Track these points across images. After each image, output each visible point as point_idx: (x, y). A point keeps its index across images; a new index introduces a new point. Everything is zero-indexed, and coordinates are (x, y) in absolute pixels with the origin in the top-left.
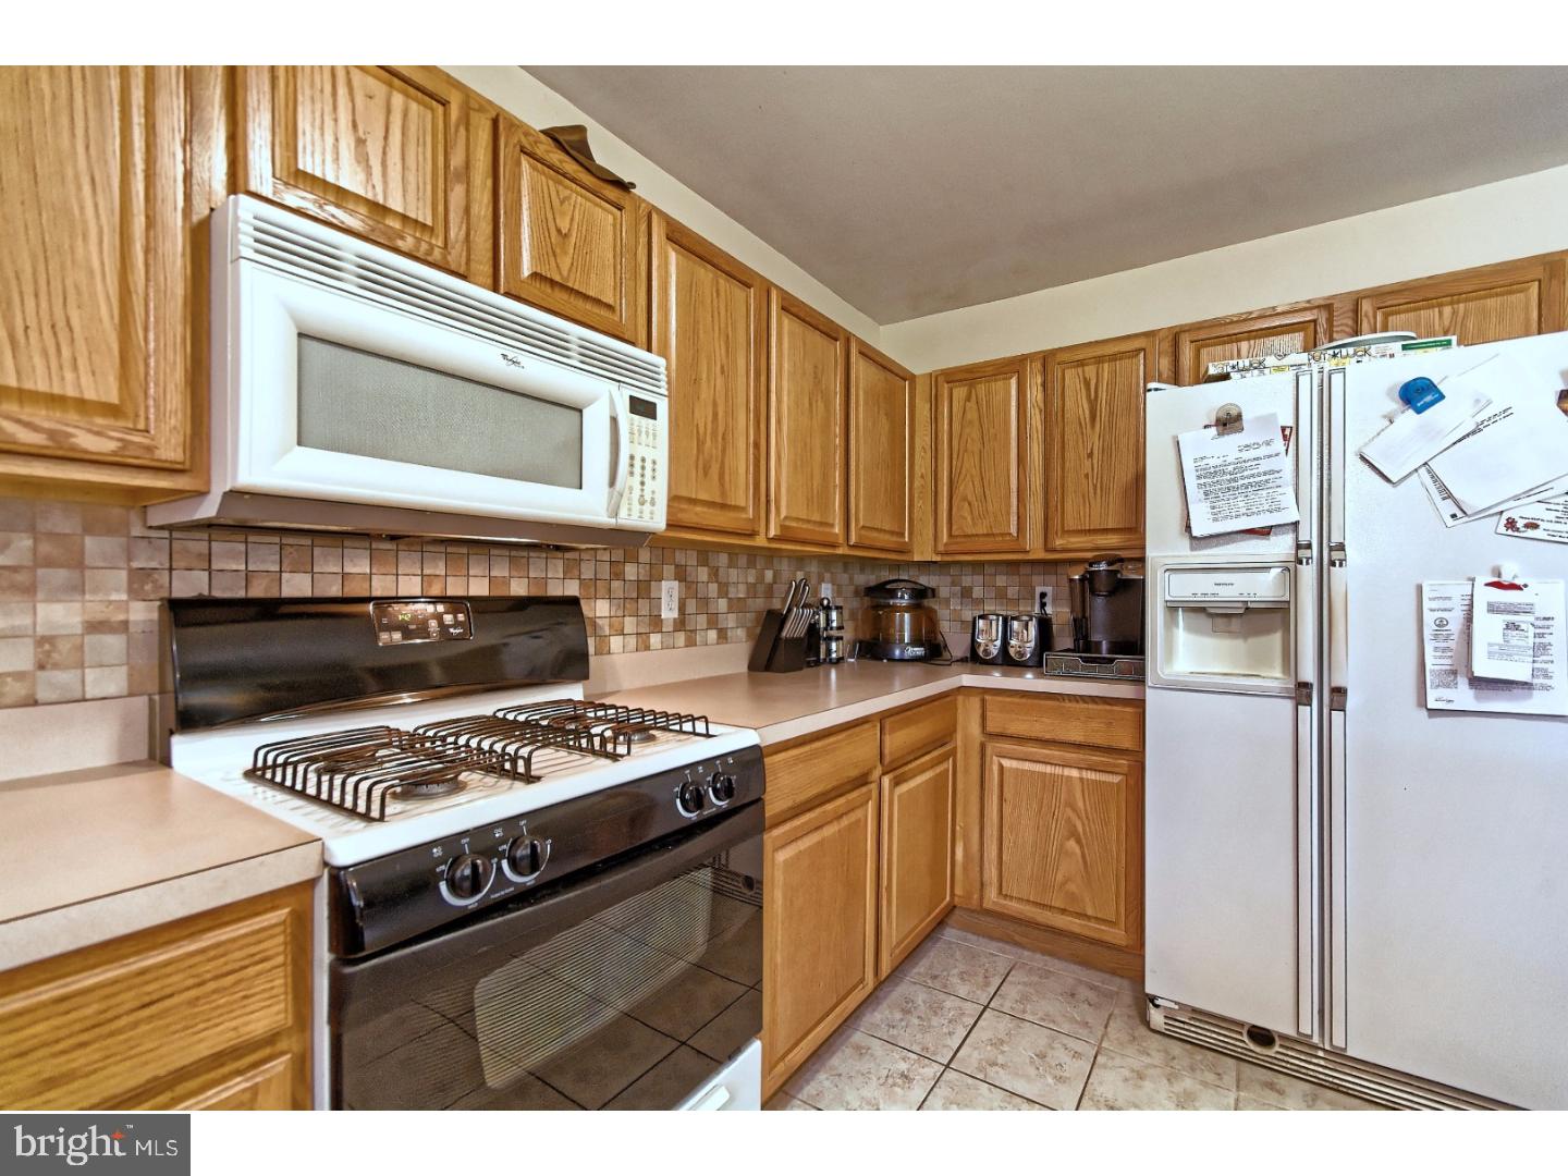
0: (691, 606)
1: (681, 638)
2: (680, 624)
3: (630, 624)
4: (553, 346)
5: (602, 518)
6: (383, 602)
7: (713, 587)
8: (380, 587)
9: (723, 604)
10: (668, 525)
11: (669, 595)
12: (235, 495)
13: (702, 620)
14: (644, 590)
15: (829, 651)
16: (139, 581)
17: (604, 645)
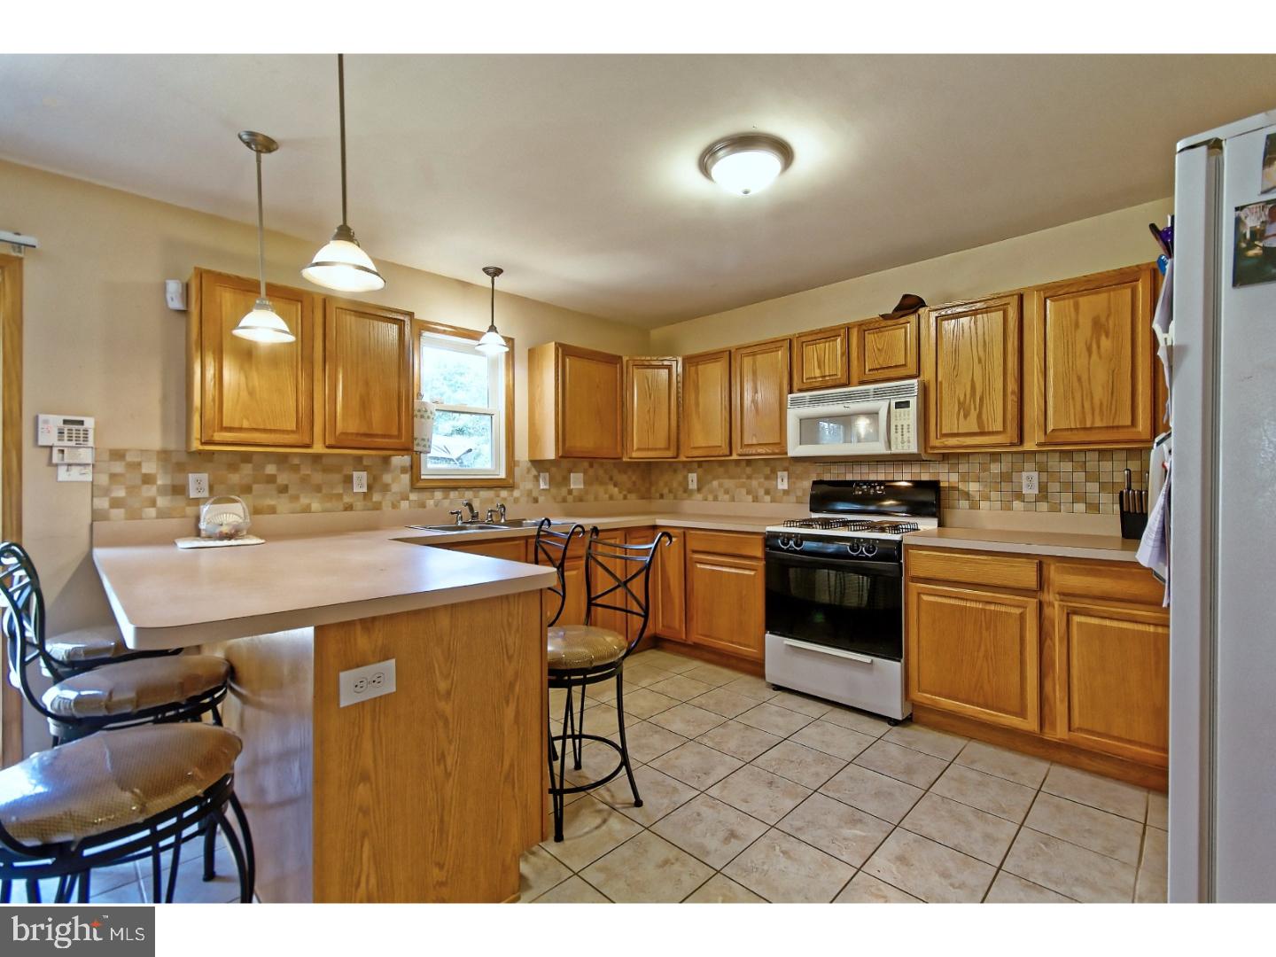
0: (1051, 487)
1: (1043, 506)
2: (1043, 496)
3: (994, 495)
4: (865, 396)
11: (1029, 480)
13: (1067, 496)
14: (1006, 477)
16: (818, 475)
17: (974, 506)
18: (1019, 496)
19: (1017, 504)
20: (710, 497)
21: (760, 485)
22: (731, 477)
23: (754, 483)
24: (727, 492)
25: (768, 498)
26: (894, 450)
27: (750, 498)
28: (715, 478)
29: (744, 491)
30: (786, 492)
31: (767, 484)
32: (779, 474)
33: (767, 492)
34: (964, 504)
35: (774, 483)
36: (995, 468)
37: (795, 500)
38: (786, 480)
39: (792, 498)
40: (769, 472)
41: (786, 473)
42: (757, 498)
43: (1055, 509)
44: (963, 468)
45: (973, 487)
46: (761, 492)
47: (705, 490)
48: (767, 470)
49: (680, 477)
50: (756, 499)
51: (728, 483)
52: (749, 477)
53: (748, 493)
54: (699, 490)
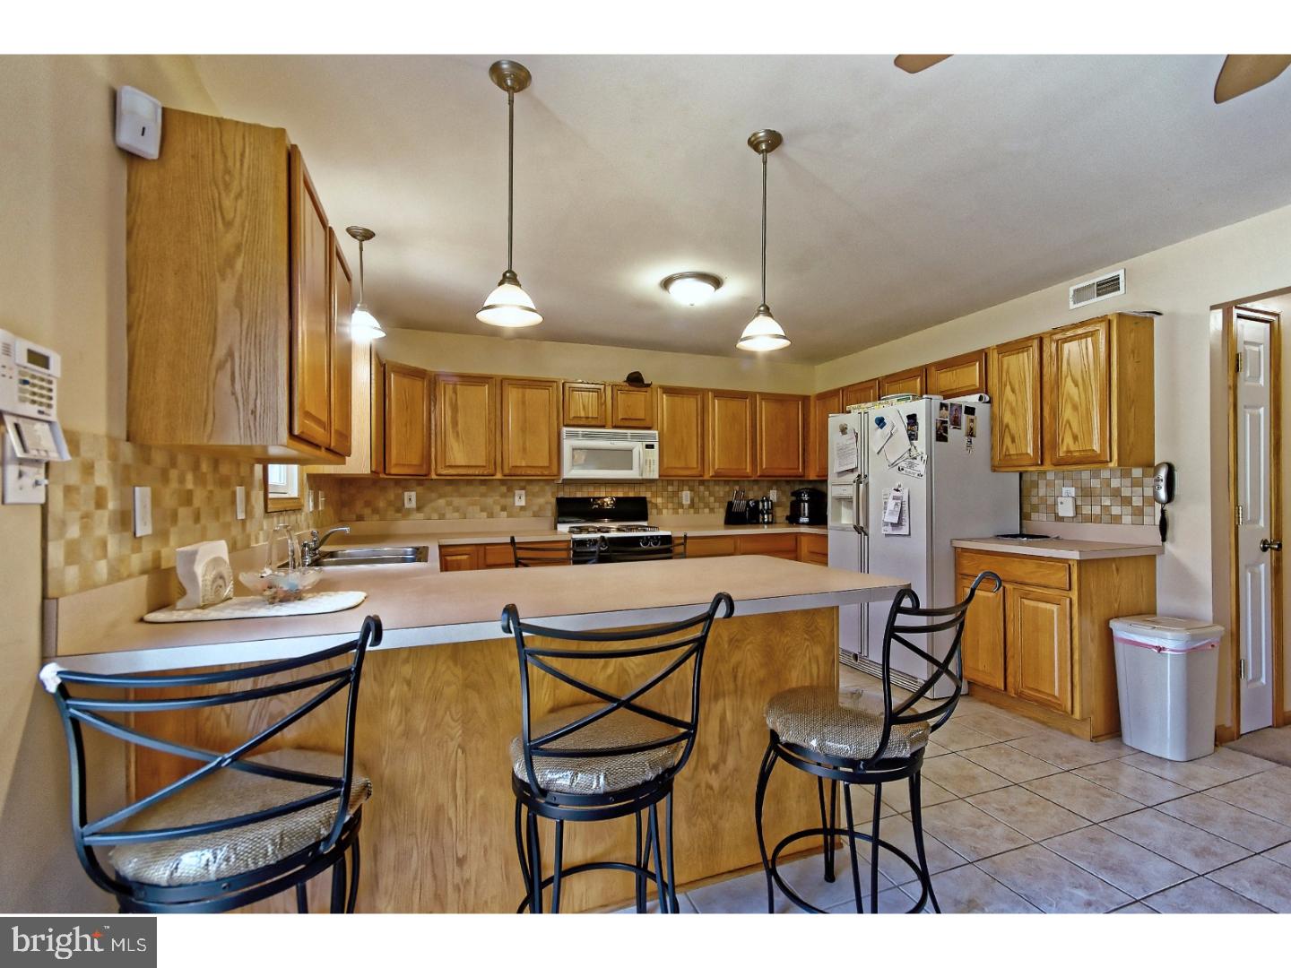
0: (696, 500)
1: (692, 511)
2: (692, 505)
3: (670, 505)
4: (624, 437)
5: (638, 477)
6: (594, 499)
7: (707, 493)
8: (596, 495)
9: (712, 499)
10: (660, 476)
11: (686, 496)
12: (564, 480)
13: (702, 505)
14: (676, 494)
15: (764, 519)
16: (553, 493)
17: (660, 512)
18: (681, 506)
19: (680, 511)
20: (435, 516)
21: (495, 503)
22: (463, 495)
23: (490, 501)
24: (457, 510)
25: (504, 514)
26: (644, 477)
27: (485, 514)
28: (441, 496)
29: (477, 508)
30: (522, 508)
31: (503, 501)
32: (517, 492)
33: (504, 509)
34: (654, 511)
35: (511, 500)
36: (670, 488)
37: (531, 514)
38: (523, 498)
39: (529, 513)
40: (505, 491)
41: (523, 492)
42: (492, 513)
43: (697, 512)
44: (654, 489)
45: (659, 500)
46: (498, 508)
47: (427, 509)
48: (504, 489)
49: (391, 496)
50: (491, 515)
51: (457, 501)
52: (483, 495)
53: (482, 510)
54: (419, 509)
